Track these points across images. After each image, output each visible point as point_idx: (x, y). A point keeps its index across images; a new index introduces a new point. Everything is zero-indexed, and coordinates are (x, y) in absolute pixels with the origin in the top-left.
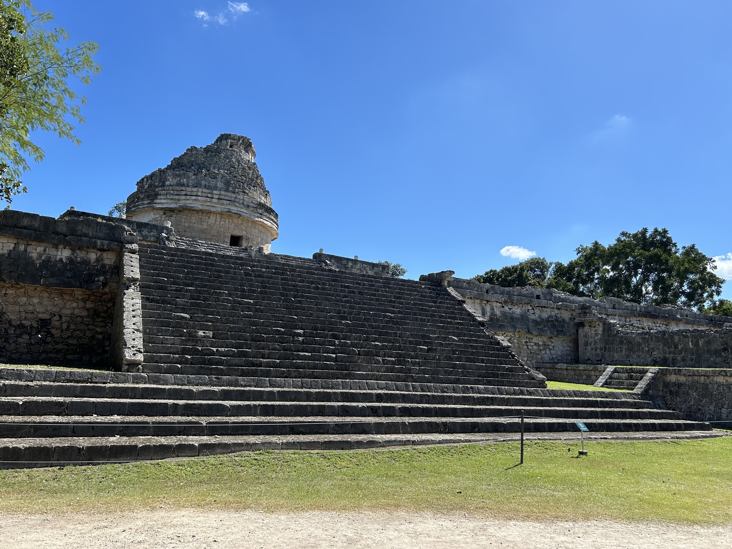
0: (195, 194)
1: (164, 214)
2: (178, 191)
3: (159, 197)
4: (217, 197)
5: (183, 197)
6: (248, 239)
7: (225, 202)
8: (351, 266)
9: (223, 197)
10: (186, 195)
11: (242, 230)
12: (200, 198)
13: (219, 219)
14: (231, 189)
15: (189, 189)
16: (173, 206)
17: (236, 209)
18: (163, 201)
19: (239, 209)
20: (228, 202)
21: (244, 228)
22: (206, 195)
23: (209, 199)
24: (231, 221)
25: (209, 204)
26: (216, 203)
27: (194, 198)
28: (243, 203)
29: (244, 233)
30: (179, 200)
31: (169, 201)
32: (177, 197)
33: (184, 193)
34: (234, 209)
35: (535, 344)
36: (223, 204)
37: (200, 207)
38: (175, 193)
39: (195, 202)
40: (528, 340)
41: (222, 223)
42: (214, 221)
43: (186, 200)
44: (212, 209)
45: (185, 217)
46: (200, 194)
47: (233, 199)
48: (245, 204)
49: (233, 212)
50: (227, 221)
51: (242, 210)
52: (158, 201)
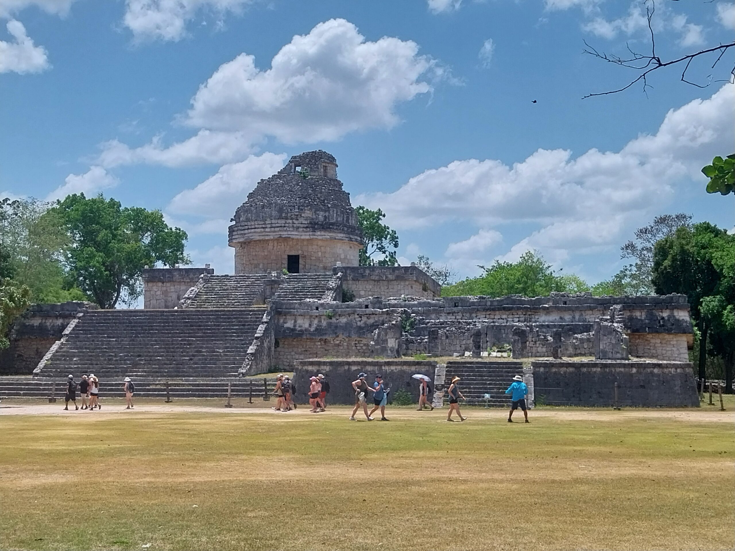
0: (253, 227)
1: (241, 246)
2: (243, 226)
3: (234, 233)
4: (269, 226)
5: (246, 231)
6: (305, 257)
7: (277, 229)
8: (369, 274)
9: (274, 225)
10: (248, 229)
11: (298, 250)
12: (256, 230)
13: (276, 244)
14: (284, 215)
15: (249, 223)
16: (241, 240)
17: (286, 233)
18: (236, 237)
19: (289, 233)
20: (278, 229)
21: (300, 247)
22: (261, 226)
23: (262, 230)
24: (286, 244)
25: (264, 234)
26: (269, 232)
27: (253, 230)
28: (293, 227)
29: (300, 252)
30: (245, 234)
31: (240, 236)
32: (242, 232)
33: (247, 227)
34: (285, 234)
35: (365, 345)
36: (274, 232)
37: (258, 238)
38: (242, 228)
39: (254, 234)
40: (357, 342)
41: (279, 247)
42: (272, 247)
43: (249, 233)
44: (267, 238)
45: (252, 247)
46: (257, 226)
47: (283, 225)
48: (295, 225)
49: (284, 236)
50: (283, 246)
51: (293, 233)
52: (234, 237)
